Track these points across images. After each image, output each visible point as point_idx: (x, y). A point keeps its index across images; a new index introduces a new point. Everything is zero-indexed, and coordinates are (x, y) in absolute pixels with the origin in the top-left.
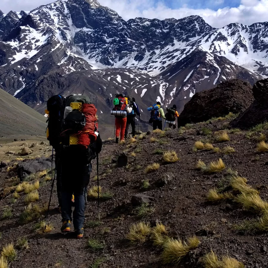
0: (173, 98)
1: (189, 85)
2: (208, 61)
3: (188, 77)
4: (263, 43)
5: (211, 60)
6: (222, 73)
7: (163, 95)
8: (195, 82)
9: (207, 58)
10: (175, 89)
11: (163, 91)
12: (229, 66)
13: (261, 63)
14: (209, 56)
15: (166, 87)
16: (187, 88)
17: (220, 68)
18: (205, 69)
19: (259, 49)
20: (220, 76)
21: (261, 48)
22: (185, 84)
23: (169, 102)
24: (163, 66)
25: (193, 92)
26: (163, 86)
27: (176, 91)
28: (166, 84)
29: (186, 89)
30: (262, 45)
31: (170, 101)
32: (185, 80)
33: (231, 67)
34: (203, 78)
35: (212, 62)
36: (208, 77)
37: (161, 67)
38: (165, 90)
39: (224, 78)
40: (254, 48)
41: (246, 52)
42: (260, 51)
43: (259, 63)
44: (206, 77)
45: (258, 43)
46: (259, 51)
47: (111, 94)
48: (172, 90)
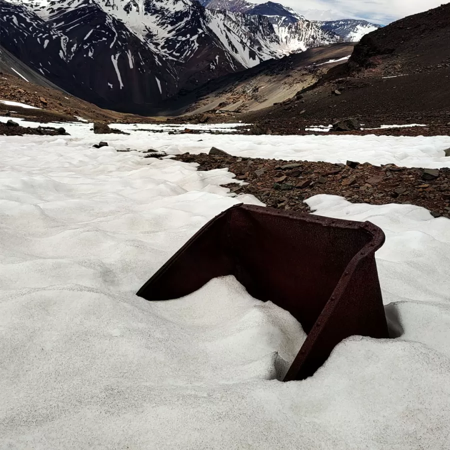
0: (73, 55)
1: (89, 44)
2: (107, 24)
3: (88, 35)
4: (155, 7)
5: (110, 23)
6: (118, 39)
7: (65, 49)
8: (94, 42)
9: (106, 20)
10: (75, 45)
11: (64, 45)
12: (124, 33)
13: (150, 29)
14: (108, 18)
15: (66, 41)
16: (87, 46)
17: (117, 32)
18: (104, 31)
19: (150, 12)
20: (116, 41)
21: (152, 12)
22: (85, 43)
23: (70, 57)
24: (51, 7)
25: (91, 52)
26: (64, 39)
27: (77, 48)
28: (66, 38)
29: (85, 47)
30: (153, 9)
31: (72, 56)
32: (85, 38)
33: (126, 34)
34: (102, 39)
35: (111, 26)
36: (106, 39)
37: (49, 9)
38: (66, 44)
39: (120, 44)
40: (146, 10)
41: (138, 13)
42: (151, 15)
43: (148, 28)
44: (104, 39)
45: (150, 5)
46: (149, 14)
47: (15, 40)
48: (73, 46)
